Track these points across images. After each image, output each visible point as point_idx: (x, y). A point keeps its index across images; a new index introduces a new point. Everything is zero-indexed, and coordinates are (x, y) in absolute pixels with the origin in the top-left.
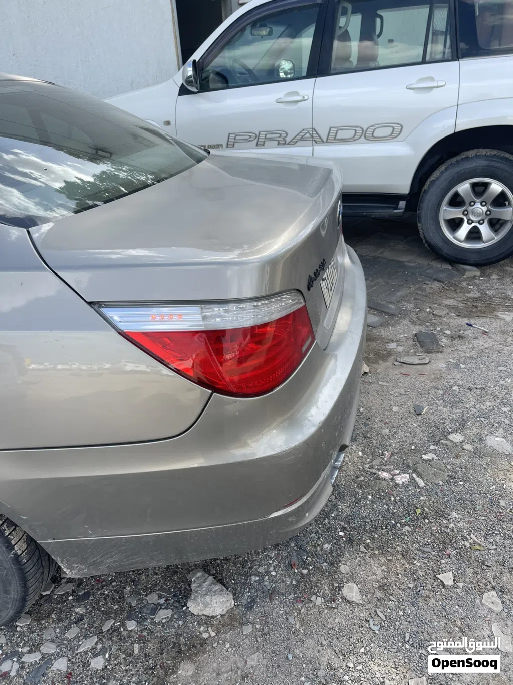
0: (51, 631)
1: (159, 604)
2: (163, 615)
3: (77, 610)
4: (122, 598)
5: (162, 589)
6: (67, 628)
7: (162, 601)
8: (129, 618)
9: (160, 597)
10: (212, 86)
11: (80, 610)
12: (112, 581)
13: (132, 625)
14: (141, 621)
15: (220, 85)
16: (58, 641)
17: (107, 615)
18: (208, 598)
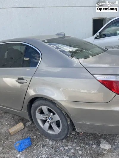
0: (70, 143)
1: (93, 144)
2: (94, 146)
3: (75, 141)
4: (84, 140)
5: (93, 141)
6: (73, 144)
7: (94, 143)
8: (86, 145)
9: (93, 142)
10: (102, 37)
11: (76, 141)
12: (82, 137)
13: (87, 146)
14: (89, 146)
15: (103, 37)
16: (72, 146)
17: (82, 143)
18: (105, 145)
